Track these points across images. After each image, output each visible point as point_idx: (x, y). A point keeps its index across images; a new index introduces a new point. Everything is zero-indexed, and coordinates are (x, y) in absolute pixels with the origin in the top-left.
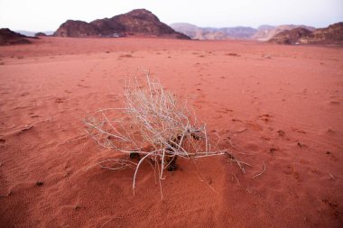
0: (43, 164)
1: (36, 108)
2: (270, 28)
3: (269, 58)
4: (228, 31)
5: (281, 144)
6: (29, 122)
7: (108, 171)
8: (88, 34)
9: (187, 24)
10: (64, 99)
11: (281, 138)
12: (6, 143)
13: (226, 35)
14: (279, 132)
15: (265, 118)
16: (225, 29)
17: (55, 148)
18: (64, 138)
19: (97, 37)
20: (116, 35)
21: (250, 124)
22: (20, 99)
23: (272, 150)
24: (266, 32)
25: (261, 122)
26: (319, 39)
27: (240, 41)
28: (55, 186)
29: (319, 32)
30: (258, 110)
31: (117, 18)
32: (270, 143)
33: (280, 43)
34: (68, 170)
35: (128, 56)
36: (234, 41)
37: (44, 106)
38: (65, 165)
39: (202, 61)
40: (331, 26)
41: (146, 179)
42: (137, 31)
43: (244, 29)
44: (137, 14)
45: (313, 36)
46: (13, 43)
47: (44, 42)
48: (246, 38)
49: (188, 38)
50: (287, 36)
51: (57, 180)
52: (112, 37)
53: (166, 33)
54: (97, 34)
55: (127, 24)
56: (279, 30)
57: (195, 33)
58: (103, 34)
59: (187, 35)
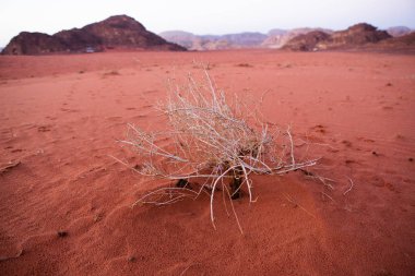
2: (282, 33)
4: (233, 39)
8: (52, 51)
9: (181, 32)
13: (231, 43)
16: (228, 36)
19: (64, 54)
20: (89, 50)
24: (278, 37)
26: (339, 44)
27: (247, 50)
29: (339, 35)
31: (89, 27)
33: (294, 50)
36: (239, 51)
40: (350, 28)
42: (117, 44)
43: (251, 35)
44: (116, 22)
48: (254, 46)
49: (184, 49)
50: (303, 41)
52: (85, 52)
53: (155, 44)
54: (65, 49)
55: (103, 35)
56: (293, 34)
57: (192, 43)
58: (72, 49)
59: (182, 45)
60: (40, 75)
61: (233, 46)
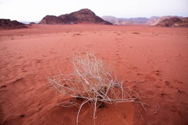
0: (26, 102)
1: (26, 66)
2: (157, 18)
3: (157, 35)
4: (133, 20)
5: (167, 90)
6: (21, 75)
7: (63, 108)
8: (57, 23)
9: (111, 16)
10: (42, 60)
11: (167, 86)
12: (7, 88)
13: (132, 22)
14: (166, 82)
17: (34, 92)
18: (39, 85)
19: (62, 24)
20: (72, 23)
21: (148, 77)
22: (18, 60)
23: (162, 95)
24: (155, 20)
25: (154, 76)
26: (186, 24)
27: (140, 25)
28: (31, 118)
29: (186, 20)
30: (152, 67)
31: (72, 14)
32: (161, 89)
33: (162, 26)
34: (40, 106)
35: (78, 34)
36: (137, 26)
37: (30, 65)
38: (38, 103)
39: (119, 37)
41: (85, 113)
42: (83, 21)
43: (142, 19)
44: (83, 11)
45: (182, 22)
46: (18, 28)
47: (34, 27)
48: (143, 24)
50: (167, 22)
51: (33, 114)
52: (70, 24)
53: (99, 21)
54: (62, 22)
55: (78, 17)
56: (162, 19)
57: (115, 21)
58: (65, 22)
59: (111, 22)
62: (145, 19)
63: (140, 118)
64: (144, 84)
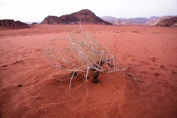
0: (24, 77)
1: (26, 53)
2: (157, 18)
3: (156, 33)
4: (133, 20)
5: (161, 71)
6: (21, 59)
8: (58, 23)
9: (111, 17)
10: (41, 49)
11: (162, 69)
13: (132, 22)
14: (161, 66)
15: (153, 59)
16: (131, 19)
17: (32, 70)
18: (38, 66)
19: (63, 24)
20: (72, 23)
21: (143, 62)
22: (19, 49)
23: (156, 74)
24: (155, 20)
25: (150, 61)
27: (139, 25)
30: (148, 56)
32: (155, 71)
33: (162, 26)
34: (37, 80)
37: (31, 53)
42: (84, 21)
43: (142, 19)
44: (84, 12)
48: (143, 24)
49: (111, 24)
50: (167, 22)
51: (29, 84)
53: (99, 22)
54: (63, 23)
55: (78, 17)
56: (162, 19)
57: (115, 22)
58: (66, 23)
59: (110, 23)
60: (53, 32)
61: (133, 23)
62: (145, 19)
63: (132, 88)
64: (138, 66)
